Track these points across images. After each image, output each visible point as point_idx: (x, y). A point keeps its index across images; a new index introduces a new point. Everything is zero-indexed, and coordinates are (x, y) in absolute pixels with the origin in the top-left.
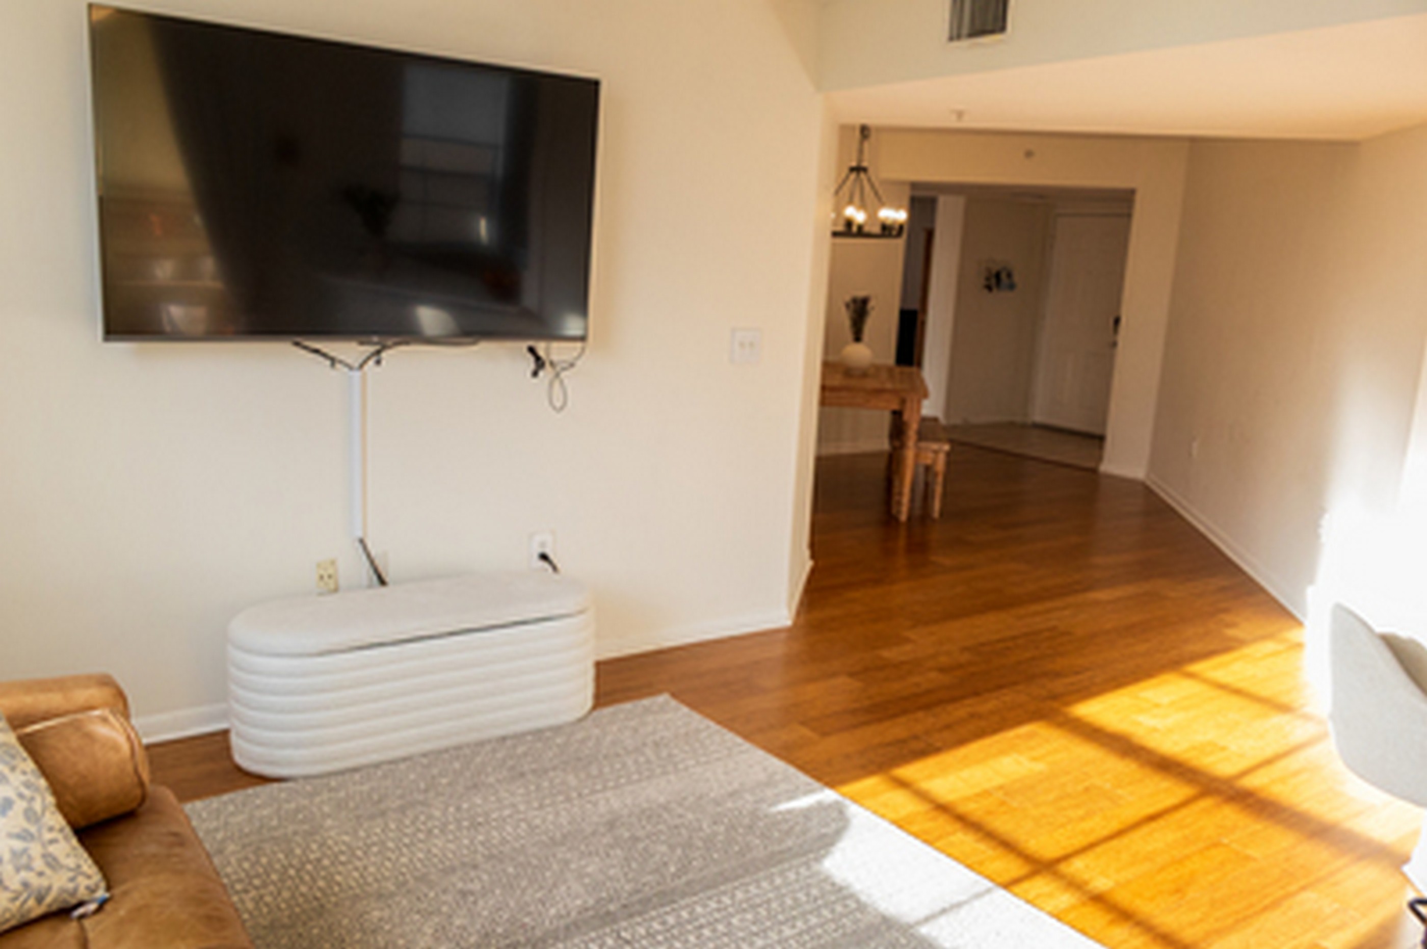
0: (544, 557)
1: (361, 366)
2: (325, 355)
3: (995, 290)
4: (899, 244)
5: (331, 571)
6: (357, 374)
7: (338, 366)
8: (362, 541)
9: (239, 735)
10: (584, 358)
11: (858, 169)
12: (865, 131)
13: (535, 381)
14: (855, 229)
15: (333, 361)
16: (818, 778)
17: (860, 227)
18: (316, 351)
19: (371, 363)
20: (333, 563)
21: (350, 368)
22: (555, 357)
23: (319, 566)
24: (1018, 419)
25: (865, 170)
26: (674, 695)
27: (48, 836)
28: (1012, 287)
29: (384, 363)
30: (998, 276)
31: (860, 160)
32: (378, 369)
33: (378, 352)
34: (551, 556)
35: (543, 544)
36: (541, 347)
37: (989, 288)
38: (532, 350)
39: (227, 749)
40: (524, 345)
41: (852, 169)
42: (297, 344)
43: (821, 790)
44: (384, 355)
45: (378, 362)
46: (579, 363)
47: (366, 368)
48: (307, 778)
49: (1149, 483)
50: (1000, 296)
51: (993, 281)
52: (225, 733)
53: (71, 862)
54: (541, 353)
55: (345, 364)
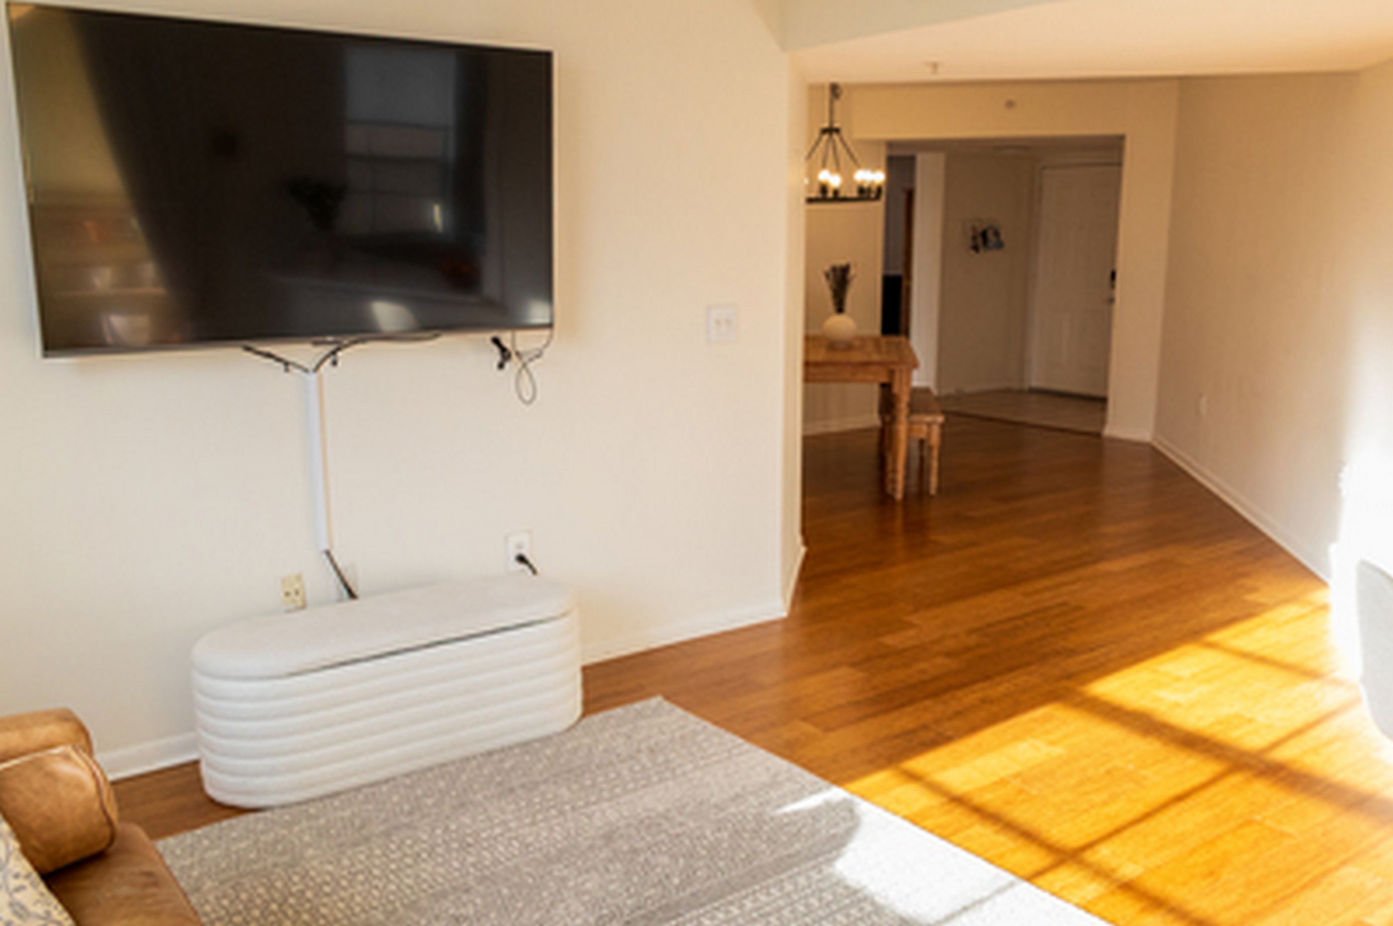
0: (522, 559)
1: (317, 368)
2: (278, 360)
3: (982, 251)
4: (879, 206)
5: (297, 586)
6: (313, 377)
7: (291, 367)
8: (328, 553)
9: (210, 765)
10: (552, 344)
11: (830, 131)
12: (835, 89)
13: (501, 373)
14: (830, 195)
15: (287, 364)
16: (824, 776)
17: (836, 192)
18: (269, 355)
19: (328, 363)
20: (299, 578)
21: (306, 371)
22: (520, 348)
23: (283, 581)
24: (1014, 385)
25: (837, 131)
26: (667, 698)
27: (13, 883)
28: (1000, 245)
29: (340, 363)
30: (984, 235)
31: (831, 121)
32: (334, 370)
33: (334, 353)
34: (528, 556)
35: (519, 546)
36: (506, 338)
37: (976, 248)
38: (496, 341)
39: (199, 780)
40: (488, 336)
41: (824, 131)
42: (248, 349)
43: (828, 788)
44: (340, 354)
45: (335, 363)
46: (547, 352)
47: (322, 369)
48: (283, 806)
49: (1155, 444)
50: (988, 256)
51: (980, 241)
52: (196, 763)
53: (40, 910)
54: (507, 344)
55: (299, 367)
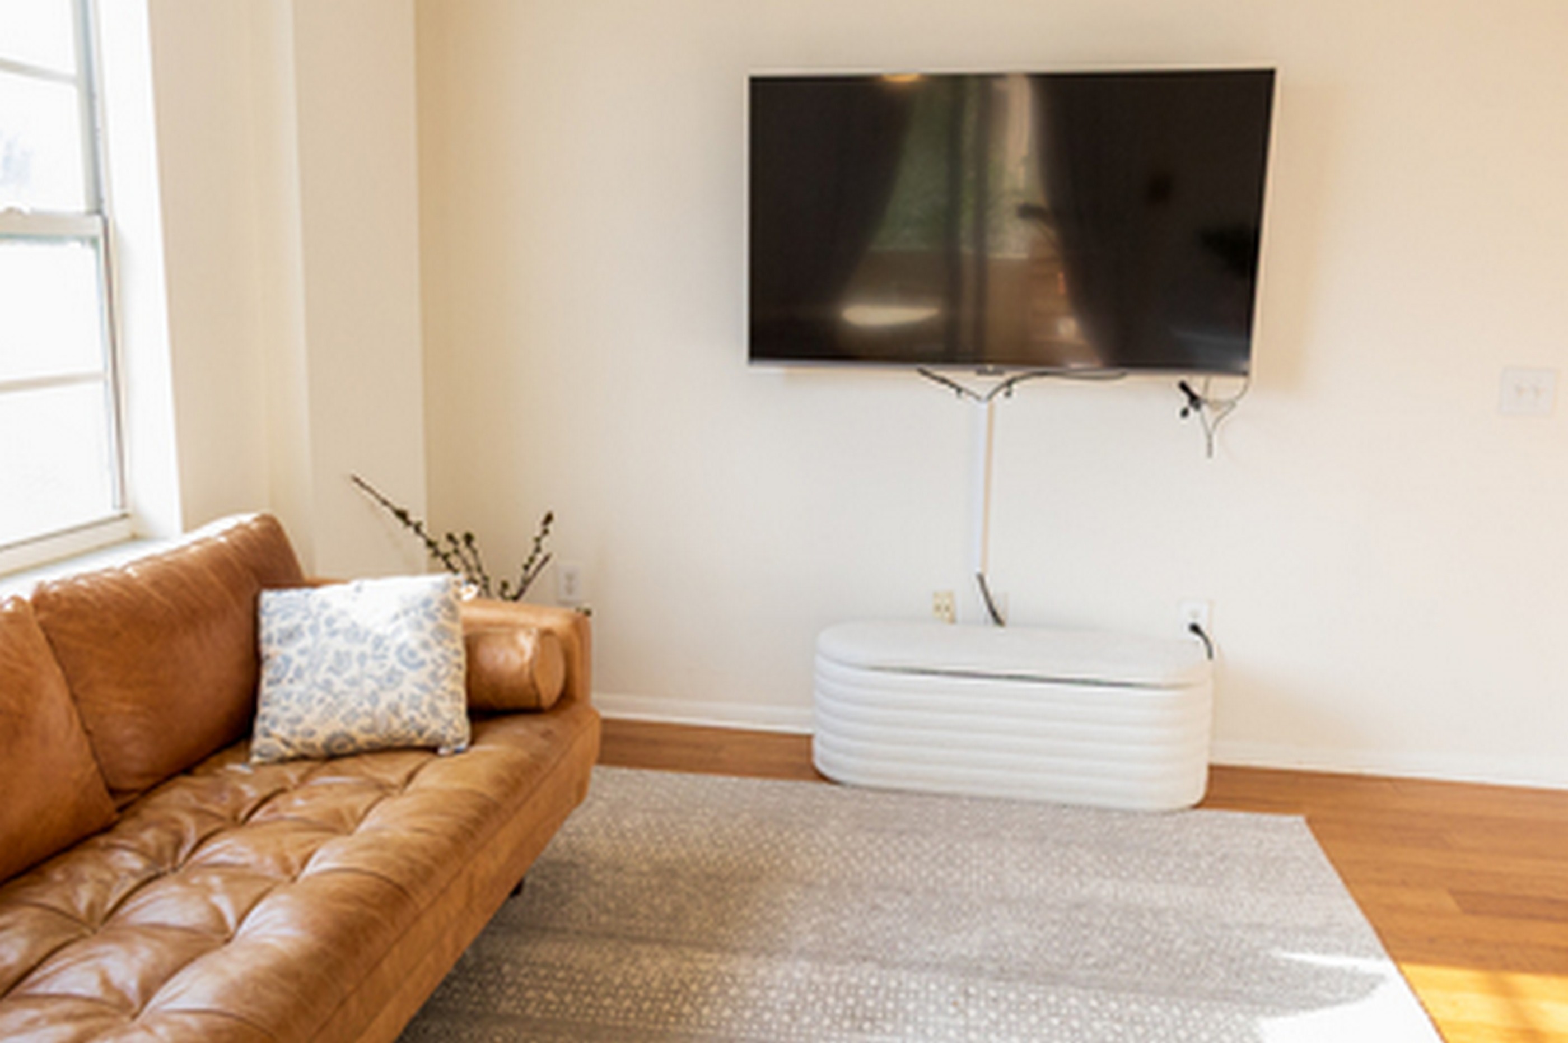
0: (1195, 629)
1: (990, 397)
2: (952, 385)
5: (947, 601)
6: (984, 406)
7: (963, 394)
8: (981, 579)
9: (822, 743)
10: (1246, 397)
13: (1184, 422)
15: (959, 390)
16: (1387, 947)
18: (943, 381)
19: (1001, 394)
20: (950, 595)
21: (978, 398)
22: (1211, 396)
23: (936, 595)
26: (1310, 821)
29: (1015, 395)
32: (1008, 402)
33: (1009, 383)
34: (1203, 627)
35: (1195, 615)
36: (1197, 383)
38: (1184, 387)
40: (1173, 379)
42: (925, 373)
44: (1015, 386)
45: (1008, 394)
46: (1239, 403)
47: (995, 399)
52: (809, 738)
54: (1196, 390)
55: (970, 393)
